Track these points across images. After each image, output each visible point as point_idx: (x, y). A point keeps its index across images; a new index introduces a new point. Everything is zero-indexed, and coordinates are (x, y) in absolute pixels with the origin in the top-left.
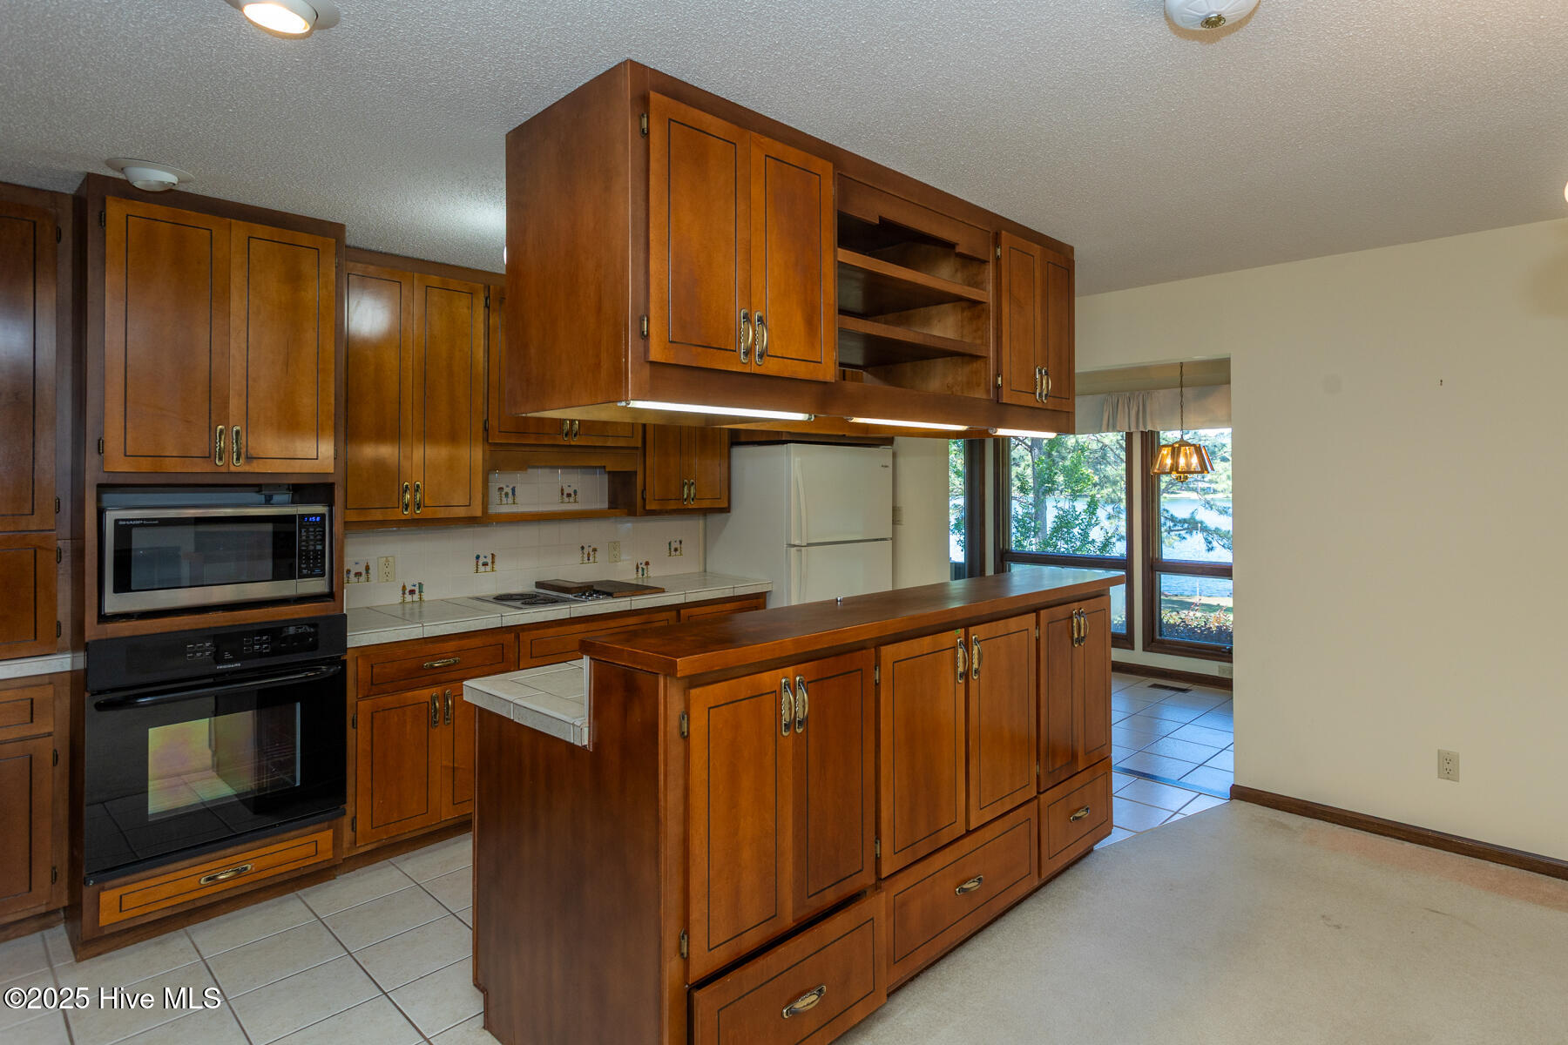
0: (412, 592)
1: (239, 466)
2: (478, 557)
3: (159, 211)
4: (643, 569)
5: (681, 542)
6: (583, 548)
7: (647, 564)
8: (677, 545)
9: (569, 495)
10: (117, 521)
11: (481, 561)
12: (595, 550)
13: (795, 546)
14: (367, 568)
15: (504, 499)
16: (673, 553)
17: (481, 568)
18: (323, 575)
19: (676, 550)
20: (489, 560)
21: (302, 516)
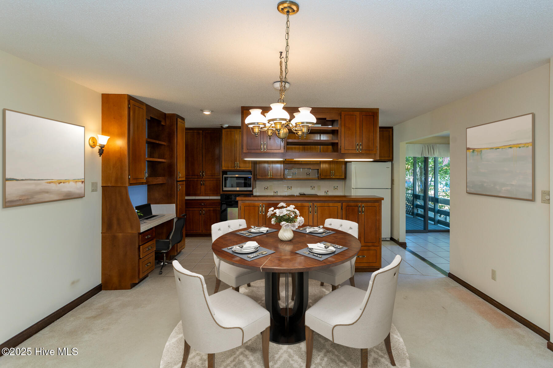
0: (275, 193)
1: (238, 168)
2: (288, 187)
3: (228, 130)
4: (327, 192)
5: (337, 187)
6: (311, 186)
7: (328, 191)
8: (336, 187)
9: (308, 174)
10: (225, 177)
11: (289, 188)
12: (314, 187)
13: (353, 188)
14: (268, 187)
15: (294, 175)
16: (335, 189)
17: (289, 189)
18: (251, 187)
19: (336, 188)
20: (290, 188)
21: (248, 177)
